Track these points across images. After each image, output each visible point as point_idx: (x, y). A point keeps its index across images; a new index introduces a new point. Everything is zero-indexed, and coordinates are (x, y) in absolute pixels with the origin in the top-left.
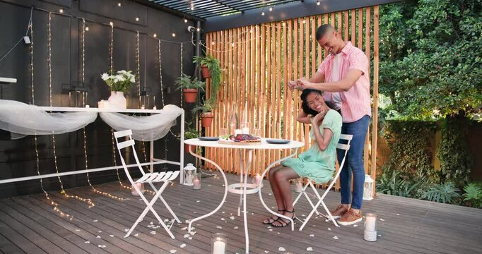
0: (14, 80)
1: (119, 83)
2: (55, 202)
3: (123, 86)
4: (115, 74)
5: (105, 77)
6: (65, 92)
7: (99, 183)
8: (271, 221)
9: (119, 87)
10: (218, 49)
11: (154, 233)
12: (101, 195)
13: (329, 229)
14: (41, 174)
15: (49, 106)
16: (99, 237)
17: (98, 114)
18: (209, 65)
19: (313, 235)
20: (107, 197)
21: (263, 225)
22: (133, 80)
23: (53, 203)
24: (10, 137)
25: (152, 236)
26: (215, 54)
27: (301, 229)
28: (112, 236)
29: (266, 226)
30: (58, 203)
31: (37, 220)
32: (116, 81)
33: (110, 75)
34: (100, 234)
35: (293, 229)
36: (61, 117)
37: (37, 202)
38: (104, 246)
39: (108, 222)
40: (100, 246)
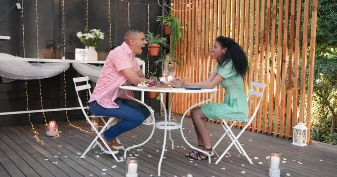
0: (9, 38)
1: (90, 39)
2: (37, 131)
3: (94, 42)
4: (89, 32)
5: (79, 35)
6: (49, 47)
7: (77, 120)
8: (192, 154)
9: (90, 43)
10: (180, 9)
11: (98, 156)
12: (74, 129)
13: (243, 165)
14: (29, 110)
15: (37, 58)
16: (56, 156)
17: (71, 64)
18: (169, 24)
19: (224, 168)
20: (78, 130)
21: (185, 157)
22: (102, 37)
23: (35, 132)
24: (2, 81)
25: (95, 159)
26: (177, 14)
27: (217, 163)
28: (66, 157)
29: (188, 158)
30: (39, 132)
31: (19, 143)
32: (87, 38)
33: (83, 33)
34: (57, 155)
35: (210, 162)
36: (40, 66)
37: (24, 131)
38: (57, 163)
39: (69, 147)
40: (53, 163)
